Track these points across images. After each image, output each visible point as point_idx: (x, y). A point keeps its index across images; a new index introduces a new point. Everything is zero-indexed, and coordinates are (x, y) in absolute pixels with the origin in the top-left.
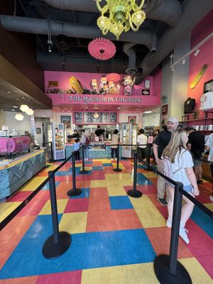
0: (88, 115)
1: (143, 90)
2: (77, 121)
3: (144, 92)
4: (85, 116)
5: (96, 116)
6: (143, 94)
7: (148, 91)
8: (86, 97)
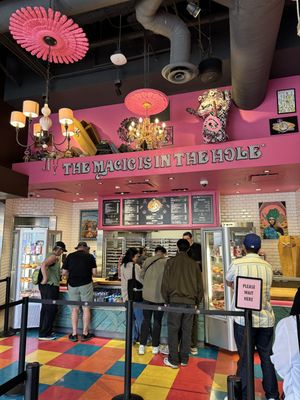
0: (133, 205)
1: (273, 121)
2: (108, 221)
3: (277, 127)
4: (128, 209)
5: (155, 206)
6: (274, 132)
7: (293, 119)
8: (100, 162)
